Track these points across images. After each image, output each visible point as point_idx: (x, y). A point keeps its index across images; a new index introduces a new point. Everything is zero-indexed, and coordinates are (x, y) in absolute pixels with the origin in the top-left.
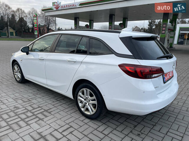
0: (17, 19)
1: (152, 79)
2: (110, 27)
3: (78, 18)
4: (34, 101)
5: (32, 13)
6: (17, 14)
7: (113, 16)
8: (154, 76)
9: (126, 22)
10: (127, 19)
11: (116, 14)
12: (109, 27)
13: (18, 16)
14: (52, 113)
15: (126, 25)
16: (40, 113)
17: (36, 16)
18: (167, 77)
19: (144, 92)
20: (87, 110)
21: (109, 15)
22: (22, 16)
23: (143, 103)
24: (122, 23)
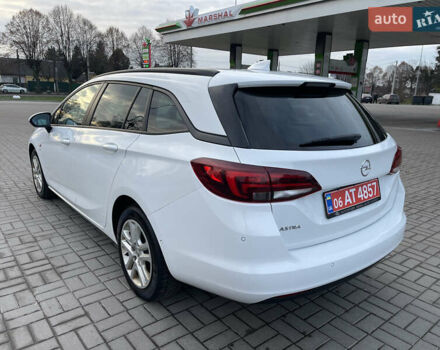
0: (109, 53)
1: (273, 204)
2: (318, 65)
3: (240, 45)
4: (44, 243)
5: (141, 39)
6: (108, 41)
7: (327, 36)
8: (278, 195)
9: (364, 50)
10: (366, 44)
11: (334, 31)
12: (315, 66)
13: (110, 45)
14: (64, 276)
15: (363, 59)
16: (39, 273)
17: (147, 45)
18: (343, 200)
19: (243, 239)
20: (136, 275)
21: (315, 35)
22: (120, 47)
23: (245, 269)
24: (351, 54)
